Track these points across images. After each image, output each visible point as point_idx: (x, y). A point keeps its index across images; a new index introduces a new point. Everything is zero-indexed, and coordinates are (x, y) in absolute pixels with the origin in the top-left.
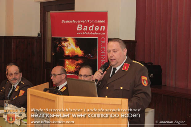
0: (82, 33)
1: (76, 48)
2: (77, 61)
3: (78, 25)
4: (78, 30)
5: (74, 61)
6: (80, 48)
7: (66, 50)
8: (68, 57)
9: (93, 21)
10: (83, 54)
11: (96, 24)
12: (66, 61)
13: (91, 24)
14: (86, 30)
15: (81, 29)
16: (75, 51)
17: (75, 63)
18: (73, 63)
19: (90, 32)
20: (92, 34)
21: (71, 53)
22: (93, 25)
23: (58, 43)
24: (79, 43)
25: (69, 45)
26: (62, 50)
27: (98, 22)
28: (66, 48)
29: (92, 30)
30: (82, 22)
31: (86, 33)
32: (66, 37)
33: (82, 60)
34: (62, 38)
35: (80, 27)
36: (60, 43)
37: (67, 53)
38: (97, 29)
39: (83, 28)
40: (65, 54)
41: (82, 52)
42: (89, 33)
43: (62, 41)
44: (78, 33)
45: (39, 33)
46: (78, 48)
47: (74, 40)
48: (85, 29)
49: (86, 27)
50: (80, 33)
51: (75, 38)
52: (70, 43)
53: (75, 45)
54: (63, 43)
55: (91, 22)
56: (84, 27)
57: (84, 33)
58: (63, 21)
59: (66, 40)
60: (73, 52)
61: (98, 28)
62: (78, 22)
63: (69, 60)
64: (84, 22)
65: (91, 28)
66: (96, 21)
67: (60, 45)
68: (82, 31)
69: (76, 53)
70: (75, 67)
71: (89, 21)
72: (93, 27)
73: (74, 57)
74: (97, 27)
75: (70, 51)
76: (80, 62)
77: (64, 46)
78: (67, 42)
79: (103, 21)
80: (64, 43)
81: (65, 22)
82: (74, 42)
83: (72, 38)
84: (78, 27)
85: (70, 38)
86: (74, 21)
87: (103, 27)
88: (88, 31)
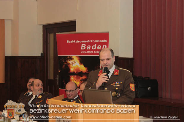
0: (85, 52)
1: (80, 65)
2: (82, 77)
3: (82, 45)
4: (82, 49)
5: (78, 77)
6: (84, 65)
7: (71, 67)
8: (73, 74)
9: (96, 41)
10: (87, 71)
11: (98, 44)
12: (71, 77)
13: (94, 44)
14: (90, 49)
15: (85, 48)
16: (80, 68)
17: (79, 78)
18: (77, 78)
19: (93, 50)
20: (95, 52)
21: (75, 70)
22: (96, 45)
23: (63, 61)
24: (83, 60)
25: (73, 63)
26: (67, 67)
27: (100, 41)
28: (71, 66)
29: (95, 49)
30: (85, 42)
31: (89, 52)
32: (71, 56)
33: (85, 76)
34: (67, 56)
35: (83, 47)
36: (65, 61)
37: (72, 70)
38: (99, 48)
39: (86, 47)
40: (70, 71)
41: (86, 69)
42: (92, 52)
43: (68, 59)
44: (82, 52)
45: (42, 53)
46: (83, 65)
47: (78, 58)
48: (88, 48)
49: (89, 47)
50: (83, 52)
51: (79, 56)
52: (75, 61)
53: (79, 63)
54: (68, 61)
55: (94, 41)
56: (88, 46)
57: (88, 52)
58: (68, 42)
59: (71, 59)
60: (78, 69)
61: (101, 47)
62: (82, 42)
63: (74, 76)
64: (87, 41)
65: (94, 47)
66: (98, 41)
67: (66, 63)
68: (86, 50)
69: (80, 69)
70: (80, 83)
71: (92, 41)
72: (95, 46)
73: (79, 74)
74: (99, 47)
75: (75, 68)
76: (84, 77)
77: (69, 64)
78: (72, 60)
79: (105, 41)
80: (70, 61)
81: (70, 42)
82: (78, 59)
83: (77, 56)
84: (82, 47)
85: (74, 57)
86: (79, 42)
87: (105, 46)
88: (91, 50)
